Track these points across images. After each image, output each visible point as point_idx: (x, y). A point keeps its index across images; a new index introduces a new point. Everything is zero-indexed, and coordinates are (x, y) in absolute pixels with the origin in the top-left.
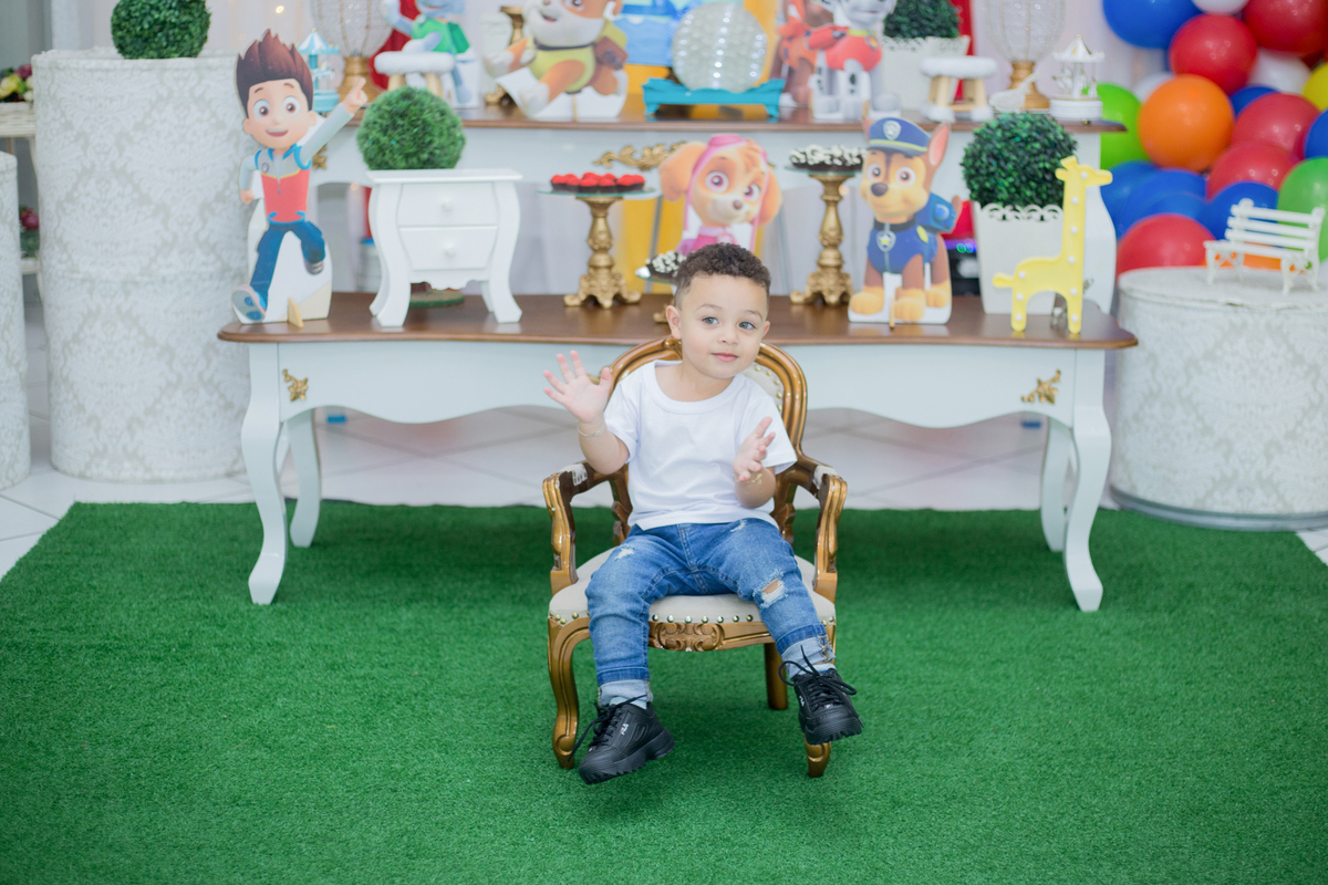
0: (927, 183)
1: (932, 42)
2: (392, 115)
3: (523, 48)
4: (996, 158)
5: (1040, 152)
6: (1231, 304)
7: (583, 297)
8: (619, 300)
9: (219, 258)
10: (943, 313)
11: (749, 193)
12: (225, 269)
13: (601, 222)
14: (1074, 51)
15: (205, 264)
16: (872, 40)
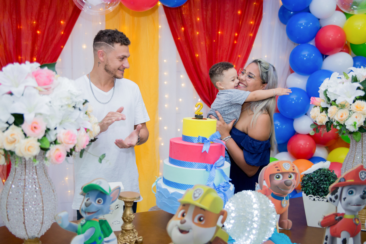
16: (357, 220)
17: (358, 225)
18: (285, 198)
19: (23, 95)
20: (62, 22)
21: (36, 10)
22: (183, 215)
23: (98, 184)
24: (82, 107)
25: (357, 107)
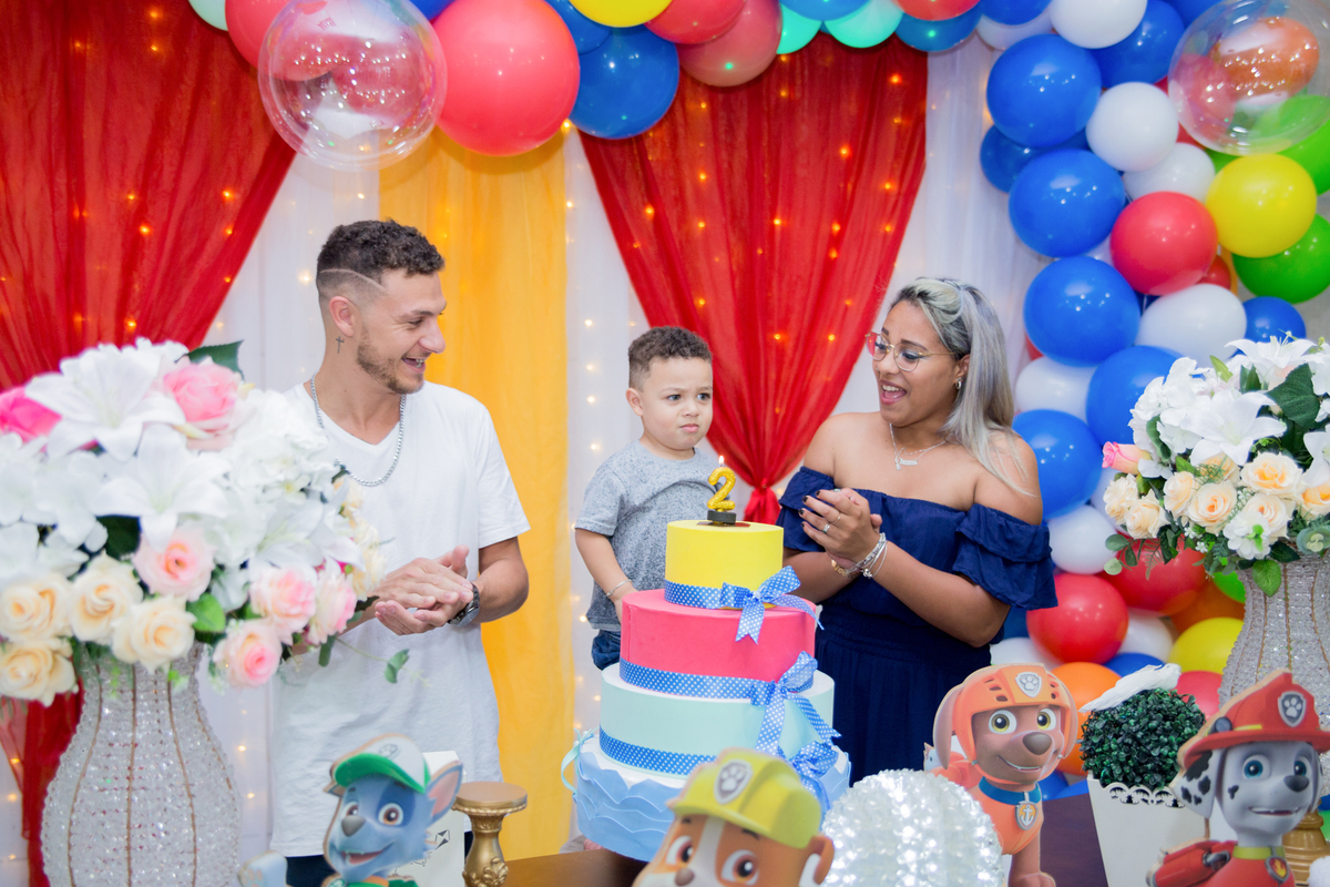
16: (1278, 864)
17: (1285, 880)
18: (1027, 795)
19: (135, 454)
20: (227, 194)
21: (137, 152)
22: (684, 856)
23: (385, 754)
24: (329, 490)
25: (1262, 476)
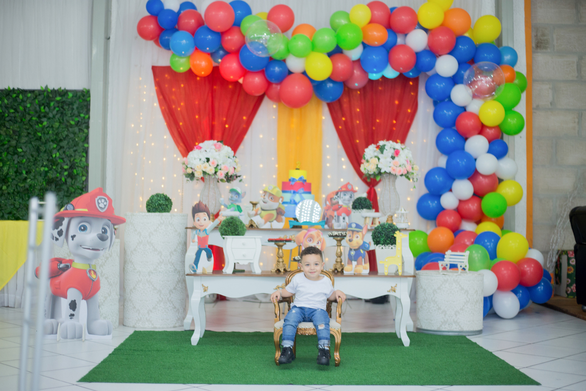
0: (363, 238)
1: (365, 210)
2: (228, 223)
3: (258, 210)
4: (380, 233)
5: (390, 231)
6: (444, 274)
7: (276, 269)
8: (285, 270)
9: (174, 267)
10: (367, 271)
11: (318, 243)
12: (176, 270)
13: (281, 251)
14: (401, 210)
15: (171, 268)
16: (349, 208)
19: (210, 152)
20: (244, 118)
21: (226, 109)
23: (236, 189)
